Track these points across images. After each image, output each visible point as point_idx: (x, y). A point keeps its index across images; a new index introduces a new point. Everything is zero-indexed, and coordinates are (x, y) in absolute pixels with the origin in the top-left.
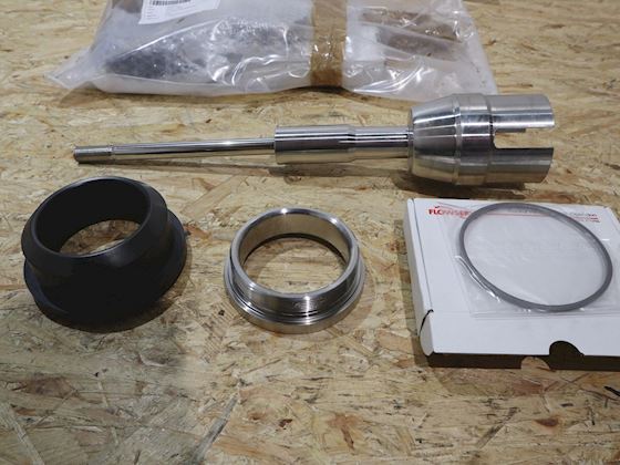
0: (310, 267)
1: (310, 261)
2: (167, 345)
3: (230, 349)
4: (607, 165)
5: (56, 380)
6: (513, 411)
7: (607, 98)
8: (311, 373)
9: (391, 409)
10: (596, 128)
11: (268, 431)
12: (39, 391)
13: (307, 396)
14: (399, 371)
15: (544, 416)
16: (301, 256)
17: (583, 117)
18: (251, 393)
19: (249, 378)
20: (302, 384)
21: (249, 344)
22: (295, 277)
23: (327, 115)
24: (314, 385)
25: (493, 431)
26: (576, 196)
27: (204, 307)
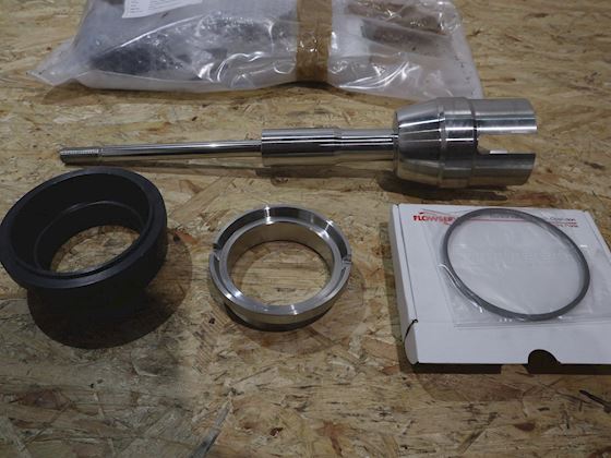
0: (298, 273)
1: (298, 267)
2: (160, 354)
3: (220, 358)
4: (586, 163)
5: (52, 392)
6: (493, 416)
7: (588, 93)
8: (299, 381)
9: (377, 416)
10: (576, 125)
11: (259, 441)
12: (36, 403)
13: (296, 404)
14: (385, 378)
15: (523, 420)
16: (289, 261)
17: (565, 113)
18: (243, 402)
19: (241, 387)
20: (291, 392)
21: (239, 352)
22: (283, 283)
23: (312, 112)
24: (303, 393)
25: (473, 437)
26: (556, 196)
27: (195, 315)
